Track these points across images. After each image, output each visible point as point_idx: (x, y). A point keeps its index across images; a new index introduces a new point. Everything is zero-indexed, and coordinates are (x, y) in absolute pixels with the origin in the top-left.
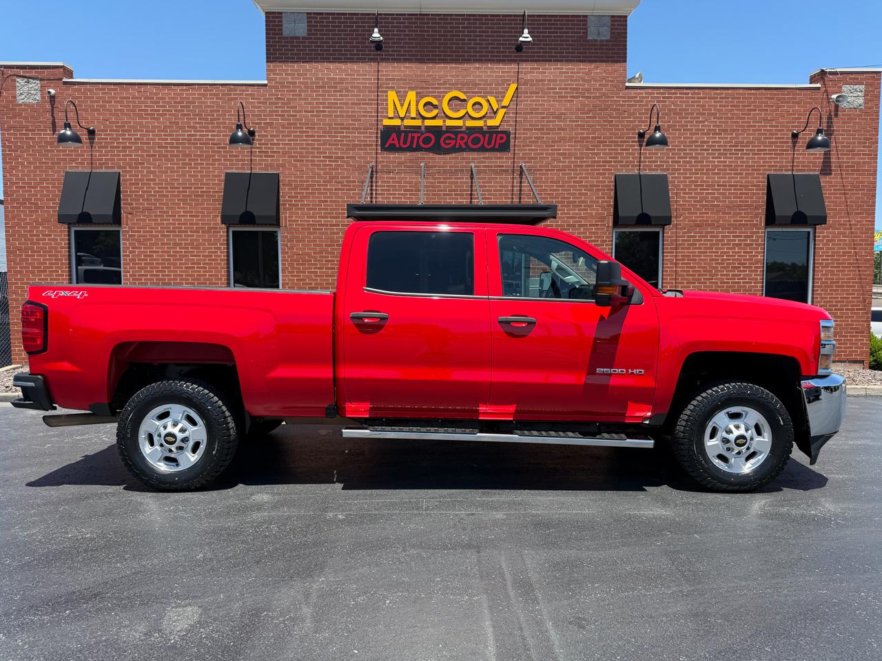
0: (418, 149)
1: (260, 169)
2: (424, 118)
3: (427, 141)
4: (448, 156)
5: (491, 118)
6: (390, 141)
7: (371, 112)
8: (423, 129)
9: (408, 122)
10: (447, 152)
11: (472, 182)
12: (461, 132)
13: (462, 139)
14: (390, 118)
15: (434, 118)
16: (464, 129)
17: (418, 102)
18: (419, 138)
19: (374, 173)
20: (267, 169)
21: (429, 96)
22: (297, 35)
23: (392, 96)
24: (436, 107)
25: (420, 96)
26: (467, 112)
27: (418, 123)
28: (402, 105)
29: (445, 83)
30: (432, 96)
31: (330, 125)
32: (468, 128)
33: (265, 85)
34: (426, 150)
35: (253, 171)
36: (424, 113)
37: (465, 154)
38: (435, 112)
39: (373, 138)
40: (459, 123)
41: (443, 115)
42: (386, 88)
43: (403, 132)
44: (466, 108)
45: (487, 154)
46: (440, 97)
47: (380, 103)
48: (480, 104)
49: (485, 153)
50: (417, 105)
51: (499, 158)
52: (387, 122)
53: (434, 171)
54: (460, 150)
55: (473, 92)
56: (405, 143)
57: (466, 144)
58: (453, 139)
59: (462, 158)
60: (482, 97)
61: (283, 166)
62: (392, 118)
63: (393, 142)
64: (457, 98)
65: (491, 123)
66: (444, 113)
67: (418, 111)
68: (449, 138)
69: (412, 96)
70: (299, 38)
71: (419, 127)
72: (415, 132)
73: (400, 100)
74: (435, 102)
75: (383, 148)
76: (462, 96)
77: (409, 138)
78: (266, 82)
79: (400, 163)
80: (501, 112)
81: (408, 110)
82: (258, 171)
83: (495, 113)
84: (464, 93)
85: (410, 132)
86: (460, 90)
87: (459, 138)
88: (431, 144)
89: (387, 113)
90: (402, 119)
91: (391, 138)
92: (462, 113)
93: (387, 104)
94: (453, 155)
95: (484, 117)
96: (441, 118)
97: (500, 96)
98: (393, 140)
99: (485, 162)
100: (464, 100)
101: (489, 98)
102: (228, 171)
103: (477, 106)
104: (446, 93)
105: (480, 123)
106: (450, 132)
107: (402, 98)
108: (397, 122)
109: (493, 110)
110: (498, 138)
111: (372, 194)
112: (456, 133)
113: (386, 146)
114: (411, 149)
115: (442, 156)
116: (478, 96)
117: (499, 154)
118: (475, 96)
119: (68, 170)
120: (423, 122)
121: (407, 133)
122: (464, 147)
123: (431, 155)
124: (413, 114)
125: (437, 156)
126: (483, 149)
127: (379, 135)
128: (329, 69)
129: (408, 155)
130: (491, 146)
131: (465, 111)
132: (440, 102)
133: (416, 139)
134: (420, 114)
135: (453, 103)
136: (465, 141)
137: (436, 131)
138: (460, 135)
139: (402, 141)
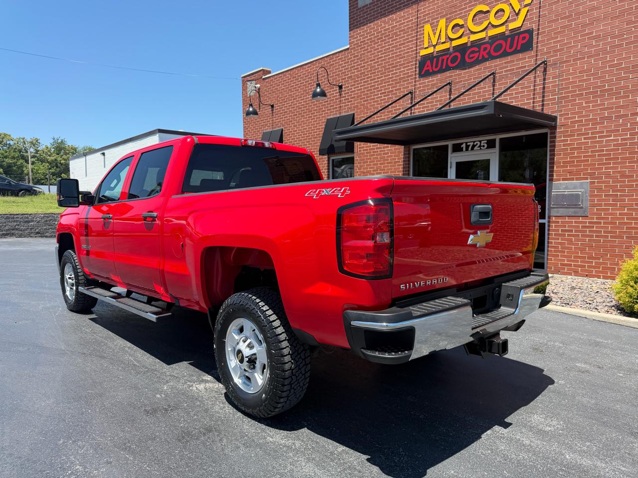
0: (448, 69)
1: (345, 112)
2: (452, 40)
3: (454, 59)
4: (472, 69)
6: (425, 68)
7: (413, 48)
8: (451, 50)
9: (440, 48)
10: (471, 65)
11: (494, 90)
12: (484, 43)
14: (426, 48)
15: (460, 37)
16: (487, 39)
17: (447, 27)
18: (448, 58)
19: (413, 97)
20: (348, 111)
21: (456, 18)
22: (366, 3)
23: (428, 28)
24: (462, 26)
25: (449, 21)
26: (490, 23)
27: (446, 46)
28: (434, 34)
29: (470, 2)
30: (459, 18)
31: (385, 67)
32: (491, 37)
33: (348, 49)
34: (454, 68)
35: (341, 115)
36: (452, 36)
37: (488, 64)
38: (461, 31)
40: (482, 35)
41: (468, 32)
42: (423, 23)
43: (435, 57)
44: (489, 19)
45: (509, 58)
46: (464, 17)
47: (419, 38)
48: (503, 10)
49: (507, 58)
50: (446, 30)
51: (521, 60)
52: (423, 52)
53: (461, 86)
54: (485, 60)
56: (436, 67)
57: (489, 53)
58: (476, 52)
59: (485, 68)
60: (505, 3)
61: (357, 107)
62: (427, 48)
63: (428, 68)
64: (481, 12)
65: (512, 26)
66: (469, 30)
67: (446, 34)
68: (473, 52)
69: (442, 23)
70: (367, 5)
71: (448, 49)
72: (444, 55)
73: (433, 30)
74: (461, 22)
75: (420, 76)
77: (440, 61)
78: (348, 46)
79: (433, 86)
80: (524, 11)
81: (439, 37)
82: (343, 114)
83: (517, 14)
84: (488, 4)
85: (441, 56)
86: (483, 3)
87: (482, 49)
88: (457, 63)
89: (423, 44)
90: (434, 46)
91: (426, 66)
92: (485, 24)
93: (423, 37)
94: (477, 67)
95: (506, 21)
96: (467, 34)
98: (428, 66)
99: (507, 67)
100: (488, 12)
101: (511, 1)
102: (329, 118)
103: (500, 13)
104: (471, 10)
105: (502, 29)
106: (474, 46)
107: (434, 27)
108: (431, 50)
109: (515, 12)
110: (521, 38)
112: (479, 46)
113: (423, 73)
114: (441, 71)
115: (467, 70)
116: (501, 3)
117: (521, 55)
118: (498, 4)
119: (264, 131)
120: (451, 44)
121: (438, 57)
122: (486, 56)
123: (458, 72)
124: (443, 39)
125: (463, 72)
126: (506, 54)
127: (418, 65)
128: (385, 22)
129: (439, 76)
130: (512, 50)
131: (488, 22)
132: (466, 21)
133: (445, 60)
134: (449, 37)
135: (477, 18)
136: (488, 50)
137: (462, 48)
138: (483, 47)
139: (434, 65)
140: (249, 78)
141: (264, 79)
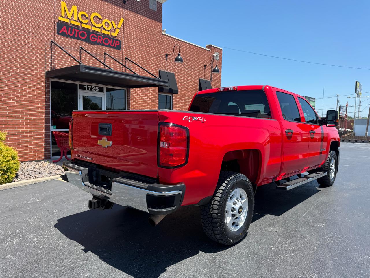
2: (81, 23)
3: (82, 35)
4: (93, 46)
5: (113, 32)
6: (62, 30)
7: (51, 10)
8: (80, 28)
9: (72, 22)
10: (93, 43)
11: (105, 62)
12: (100, 35)
13: (100, 38)
14: (62, 17)
15: (86, 24)
17: (78, 13)
18: (78, 32)
21: (83, 11)
24: (87, 18)
25: (79, 10)
26: (102, 26)
27: (78, 24)
28: (69, 12)
29: (91, 7)
30: (85, 12)
32: (103, 34)
34: (82, 40)
36: (81, 20)
37: (102, 47)
38: (87, 21)
39: (52, 26)
40: (99, 30)
43: (70, 27)
44: (102, 24)
45: (111, 49)
47: (56, 6)
49: (110, 48)
50: (78, 14)
51: (116, 52)
52: (60, 19)
54: (99, 44)
55: (105, 17)
56: (71, 33)
58: (96, 37)
59: (100, 49)
60: (109, 20)
62: (64, 17)
64: (98, 17)
65: (113, 34)
66: (91, 22)
67: (78, 17)
68: (94, 37)
71: (79, 27)
72: (76, 29)
73: (68, 9)
74: (87, 16)
75: (58, 33)
76: (100, 17)
77: (73, 31)
79: (68, 44)
80: (118, 30)
81: (73, 15)
83: (115, 30)
84: (101, 15)
85: (74, 28)
86: (99, 13)
87: (98, 38)
88: (85, 38)
89: (61, 13)
91: (63, 29)
92: (100, 25)
93: (61, 8)
94: (96, 46)
95: (110, 30)
96: (90, 25)
97: (117, 23)
98: (64, 30)
99: (110, 53)
100: (101, 19)
101: (112, 22)
103: (107, 24)
104: (92, 12)
105: (108, 33)
106: (94, 34)
107: (70, 8)
108: (66, 20)
109: (114, 28)
110: (116, 43)
111: (51, 58)
112: (98, 35)
113: (60, 32)
114: (73, 37)
115: (90, 45)
116: (107, 19)
117: (116, 51)
120: (81, 25)
121: (72, 28)
122: (101, 43)
123: (85, 43)
124: (76, 19)
125: (88, 45)
126: (109, 46)
127: (56, 25)
129: (73, 40)
130: (113, 46)
132: (90, 15)
134: (79, 19)
135: (96, 19)
136: (101, 40)
137: (87, 31)
139: (69, 31)
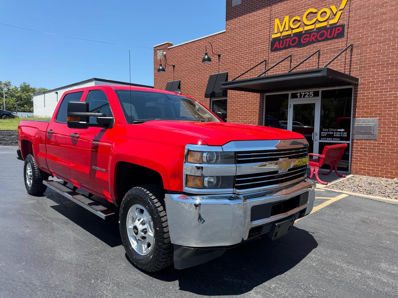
0: (289, 47)
1: (222, 71)
2: (292, 29)
3: (294, 41)
4: (305, 48)
5: (333, 18)
6: (275, 46)
7: (267, 33)
8: (292, 35)
10: (305, 45)
11: (319, 61)
12: (313, 32)
13: (314, 35)
15: (298, 28)
16: (315, 29)
17: (289, 21)
18: (289, 41)
19: (267, 64)
20: (224, 71)
21: (296, 16)
22: (237, 5)
23: (277, 21)
24: (299, 21)
25: (291, 17)
26: (317, 20)
27: (289, 33)
28: (281, 25)
29: (305, 6)
30: (297, 16)
31: (249, 44)
32: (318, 29)
36: (293, 27)
37: (315, 45)
38: (299, 24)
39: (267, 46)
40: (312, 27)
41: (303, 24)
42: (274, 18)
43: (281, 39)
44: (317, 17)
45: (329, 42)
46: (301, 16)
47: (271, 27)
48: (325, 12)
49: (327, 41)
50: (289, 23)
51: (337, 43)
52: (274, 36)
53: (298, 58)
54: (313, 42)
55: (321, 7)
56: (282, 45)
57: (316, 38)
58: (309, 37)
59: (313, 47)
60: (327, 7)
61: (230, 68)
63: (277, 46)
64: (312, 13)
65: (331, 22)
66: (304, 23)
67: (289, 26)
68: (306, 37)
69: (287, 18)
70: (238, 5)
71: (290, 35)
72: (287, 38)
73: (281, 23)
74: (299, 18)
75: (272, 50)
76: (315, 11)
77: (285, 42)
78: (225, 31)
79: (280, 57)
81: (285, 27)
82: (221, 73)
83: (335, 15)
84: (316, 8)
85: (285, 38)
86: (313, 7)
87: (312, 36)
89: (274, 31)
90: (281, 33)
91: (276, 44)
92: (314, 20)
93: (274, 27)
94: (308, 46)
95: (328, 19)
96: (302, 26)
97: (338, 4)
99: (328, 47)
100: (316, 13)
101: (331, 7)
102: (211, 74)
103: (323, 14)
104: (306, 11)
105: (325, 24)
106: (306, 34)
108: (279, 35)
109: (333, 13)
110: (337, 30)
112: (310, 33)
114: (285, 48)
115: (302, 48)
116: (324, 8)
117: (336, 40)
118: (323, 8)
119: (168, 82)
120: (292, 32)
121: (283, 39)
122: (315, 40)
123: (296, 49)
124: (287, 28)
125: (299, 49)
126: (327, 39)
127: (270, 44)
128: (249, 17)
129: (284, 51)
130: (331, 37)
131: (316, 19)
132: (302, 18)
133: (288, 42)
134: (291, 27)
135: (309, 16)
136: (315, 36)
137: (299, 35)
138: (312, 34)
140: (158, 48)
141: (168, 49)
